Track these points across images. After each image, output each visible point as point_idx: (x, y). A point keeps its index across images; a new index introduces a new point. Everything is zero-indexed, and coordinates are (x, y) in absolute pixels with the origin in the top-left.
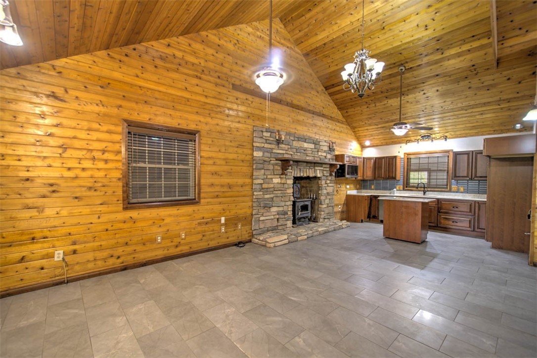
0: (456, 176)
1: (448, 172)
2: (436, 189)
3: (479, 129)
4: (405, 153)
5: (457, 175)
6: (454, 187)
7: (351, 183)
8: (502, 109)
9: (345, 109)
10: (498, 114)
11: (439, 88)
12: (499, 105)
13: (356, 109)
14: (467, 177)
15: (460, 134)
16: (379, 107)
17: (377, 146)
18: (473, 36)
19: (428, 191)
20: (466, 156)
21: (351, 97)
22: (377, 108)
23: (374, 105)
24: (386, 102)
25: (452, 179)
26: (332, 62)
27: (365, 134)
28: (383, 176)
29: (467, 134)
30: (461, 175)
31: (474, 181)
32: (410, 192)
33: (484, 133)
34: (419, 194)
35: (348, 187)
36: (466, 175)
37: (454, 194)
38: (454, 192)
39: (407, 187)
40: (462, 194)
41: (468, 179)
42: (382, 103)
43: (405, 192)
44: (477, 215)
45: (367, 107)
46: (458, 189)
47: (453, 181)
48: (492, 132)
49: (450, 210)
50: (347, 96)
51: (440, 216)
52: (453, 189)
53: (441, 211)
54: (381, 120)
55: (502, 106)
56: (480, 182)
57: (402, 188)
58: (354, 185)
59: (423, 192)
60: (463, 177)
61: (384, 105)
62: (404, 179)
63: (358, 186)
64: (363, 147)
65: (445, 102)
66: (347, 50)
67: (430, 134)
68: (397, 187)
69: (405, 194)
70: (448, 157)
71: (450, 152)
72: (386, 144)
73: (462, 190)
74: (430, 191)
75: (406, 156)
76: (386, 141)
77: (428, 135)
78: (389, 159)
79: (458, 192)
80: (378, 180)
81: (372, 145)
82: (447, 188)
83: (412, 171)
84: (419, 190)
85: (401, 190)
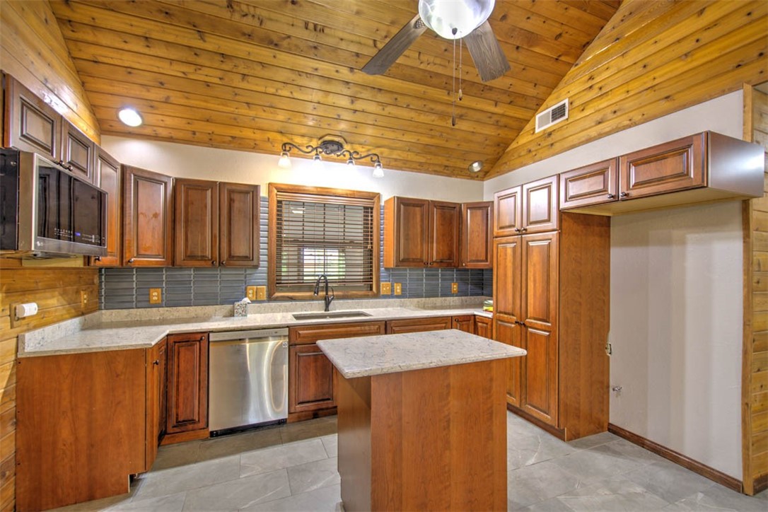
0: (401, 259)
6: (385, 287)
7: (51, 287)
8: (493, 116)
10: (478, 128)
12: (497, 103)
14: (420, 260)
17: (170, 139)
19: (336, 298)
27: (128, 60)
28: (208, 253)
29: (405, 161)
32: (288, 304)
37: (385, 301)
38: (385, 297)
40: (398, 300)
41: (423, 264)
46: (392, 290)
47: (382, 269)
48: (441, 169)
52: (383, 291)
55: (498, 109)
57: (264, 295)
58: (64, 293)
59: (323, 302)
60: (413, 260)
62: (270, 266)
63: (84, 297)
67: (345, 140)
68: (251, 292)
69: (274, 312)
70: (368, 210)
71: (376, 200)
72: (206, 138)
73: (399, 291)
74: (339, 298)
75: (277, 195)
76: (209, 128)
77: (340, 142)
78: (231, 192)
79: (392, 296)
80: (181, 268)
81: (148, 131)
82: (368, 287)
83: (285, 241)
84: (311, 299)
85: (263, 301)
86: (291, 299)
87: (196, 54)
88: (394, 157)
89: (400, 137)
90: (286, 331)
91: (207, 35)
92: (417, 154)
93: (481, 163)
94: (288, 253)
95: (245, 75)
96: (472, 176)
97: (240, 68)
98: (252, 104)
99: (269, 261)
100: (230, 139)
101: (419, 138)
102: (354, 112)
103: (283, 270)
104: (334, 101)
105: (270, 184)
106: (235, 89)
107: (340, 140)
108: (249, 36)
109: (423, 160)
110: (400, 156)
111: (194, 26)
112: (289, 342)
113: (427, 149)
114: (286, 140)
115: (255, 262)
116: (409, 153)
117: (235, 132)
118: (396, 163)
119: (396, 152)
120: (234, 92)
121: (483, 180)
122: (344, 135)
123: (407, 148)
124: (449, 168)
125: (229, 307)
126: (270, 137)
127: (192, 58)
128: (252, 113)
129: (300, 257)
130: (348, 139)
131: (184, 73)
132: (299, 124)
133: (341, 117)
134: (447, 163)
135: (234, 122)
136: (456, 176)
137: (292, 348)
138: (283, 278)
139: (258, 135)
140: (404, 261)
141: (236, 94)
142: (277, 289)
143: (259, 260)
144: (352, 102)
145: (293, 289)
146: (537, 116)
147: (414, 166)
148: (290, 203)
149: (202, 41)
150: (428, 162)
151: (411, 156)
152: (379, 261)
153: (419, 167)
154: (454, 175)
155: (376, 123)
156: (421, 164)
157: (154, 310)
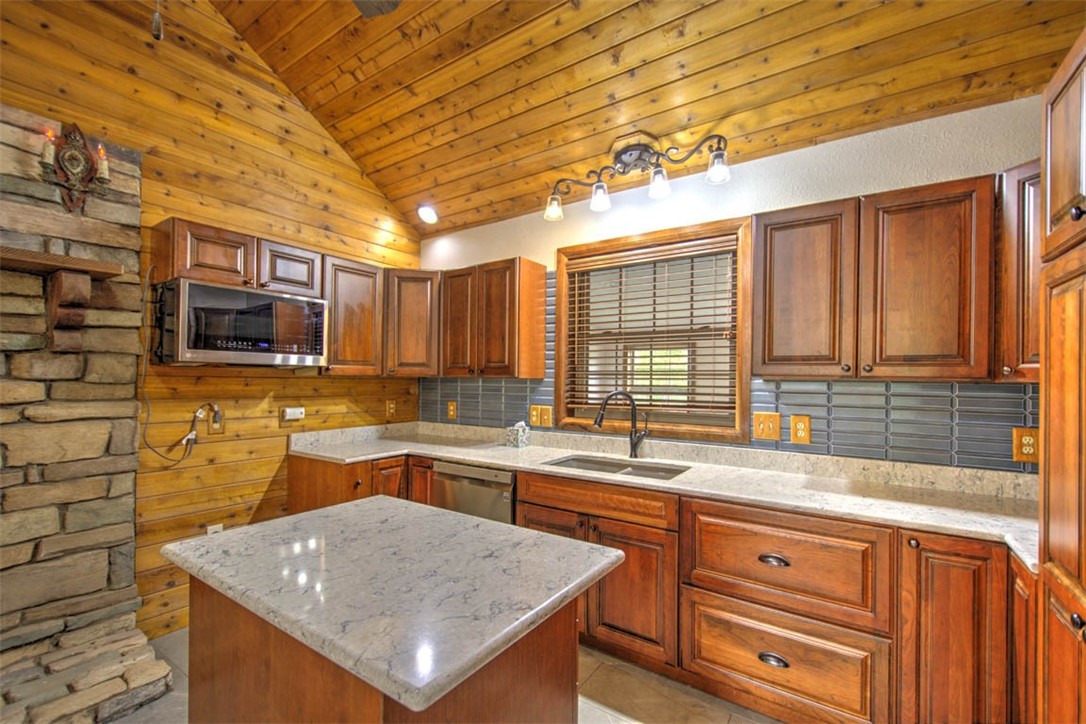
0: (769, 358)
1: (733, 338)
2: (684, 428)
3: (883, 77)
4: (559, 251)
5: (778, 351)
6: (764, 420)
14: (831, 359)
15: (787, 126)
17: (465, 226)
19: (650, 434)
20: (822, 233)
25: (754, 375)
29: (817, 118)
30: (797, 353)
31: (862, 388)
32: (579, 436)
35: (293, 412)
36: (825, 351)
37: (762, 454)
38: (763, 444)
39: (571, 413)
40: (800, 455)
41: (836, 371)
43: (559, 435)
44: (908, 630)
46: (784, 429)
47: (758, 382)
48: (955, 92)
49: (747, 576)
51: (693, 604)
52: (759, 430)
53: (698, 571)
56: (895, 388)
57: (548, 420)
59: (628, 441)
60: (806, 360)
62: (557, 376)
63: (391, 407)
64: (420, 235)
67: (649, 134)
68: (534, 413)
69: (560, 447)
73: (801, 434)
75: (567, 265)
76: (485, 197)
77: (642, 142)
78: (489, 274)
79: (782, 444)
81: (447, 224)
85: (548, 429)
86: (585, 430)
87: (421, 116)
88: (775, 121)
89: (764, 71)
91: (414, 85)
92: (839, 85)
94: (595, 358)
95: (469, 111)
97: (460, 105)
98: (501, 144)
99: (557, 368)
100: (509, 203)
101: (816, 44)
102: (633, 75)
103: (591, 382)
104: (587, 77)
106: (475, 135)
107: (644, 139)
108: (440, 55)
109: (872, 93)
110: (790, 112)
111: (400, 84)
113: (862, 60)
116: (811, 96)
117: (510, 191)
118: (791, 133)
119: (774, 109)
120: (475, 139)
122: (641, 125)
123: (800, 87)
124: (988, 77)
126: (548, 181)
127: (422, 122)
128: (507, 157)
130: (654, 131)
131: (428, 144)
132: (567, 142)
133: (618, 96)
134: (968, 66)
135: (501, 179)
138: (590, 395)
141: (479, 141)
142: (567, 410)
144: (616, 59)
147: (846, 120)
149: (414, 98)
150: (890, 89)
151: (823, 100)
153: (868, 118)
154: (1022, 89)
155: (686, 71)
156: (869, 107)
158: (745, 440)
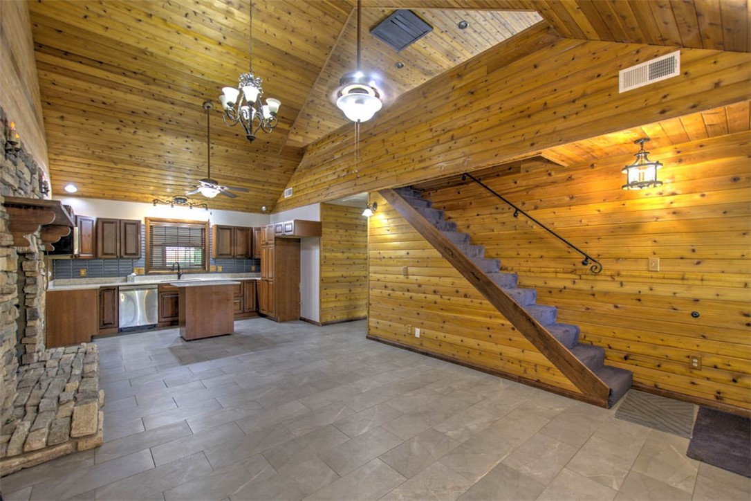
0: (219, 254)
5: (221, 253)
6: (212, 268)
8: (263, 189)
9: (61, 111)
10: (258, 194)
11: (230, 149)
12: (263, 186)
13: (91, 122)
14: (230, 255)
16: (141, 138)
17: (90, 197)
18: (283, 118)
19: (183, 273)
20: (228, 232)
21: (94, 97)
22: (136, 137)
23: (132, 130)
24: (156, 136)
26: (99, 16)
30: (225, 253)
32: (157, 276)
33: (239, 209)
34: (171, 278)
36: (228, 253)
37: (213, 275)
38: (212, 273)
40: (220, 274)
42: (150, 135)
43: (148, 277)
45: (118, 129)
46: (217, 269)
47: (211, 259)
50: (86, 91)
52: (211, 270)
54: (129, 159)
55: (265, 188)
57: (143, 272)
59: (177, 275)
61: (151, 138)
65: (226, 166)
66: (148, 24)
67: (187, 198)
68: (136, 271)
69: (149, 279)
70: (203, 230)
71: (207, 225)
72: (110, 196)
73: (220, 270)
74: (186, 273)
75: (150, 223)
76: (113, 193)
77: (185, 199)
78: (126, 224)
79: (216, 272)
80: (100, 259)
81: (79, 194)
82: (204, 268)
83: (156, 246)
84: (170, 274)
85: (142, 275)
86: (159, 274)
87: (112, 169)
90: (157, 286)
91: (118, 164)
93: (266, 207)
94: (157, 252)
95: (134, 175)
96: (263, 212)
98: (137, 185)
99: (146, 255)
103: (154, 260)
105: (146, 218)
108: (139, 164)
111: (112, 161)
112: (158, 291)
114: (155, 197)
115: (139, 256)
117: (127, 194)
121: (269, 214)
125: (124, 278)
126: (147, 197)
128: (137, 188)
129: (164, 252)
131: (104, 175)
135: (127, 190)
136: (254, 212)
137: (160, 294)
138: (154, 264)
139: (139, 195)
140: (220, 256)
141: (129, 181)
142: (150, 269)
143: (141, 255)
145: (160, 269)
146: (286, 191)
148: (157, 227)
152: (209, 255)
157: (83, 279)
158: (208, 272)
